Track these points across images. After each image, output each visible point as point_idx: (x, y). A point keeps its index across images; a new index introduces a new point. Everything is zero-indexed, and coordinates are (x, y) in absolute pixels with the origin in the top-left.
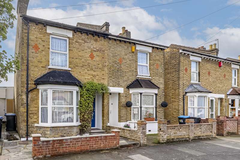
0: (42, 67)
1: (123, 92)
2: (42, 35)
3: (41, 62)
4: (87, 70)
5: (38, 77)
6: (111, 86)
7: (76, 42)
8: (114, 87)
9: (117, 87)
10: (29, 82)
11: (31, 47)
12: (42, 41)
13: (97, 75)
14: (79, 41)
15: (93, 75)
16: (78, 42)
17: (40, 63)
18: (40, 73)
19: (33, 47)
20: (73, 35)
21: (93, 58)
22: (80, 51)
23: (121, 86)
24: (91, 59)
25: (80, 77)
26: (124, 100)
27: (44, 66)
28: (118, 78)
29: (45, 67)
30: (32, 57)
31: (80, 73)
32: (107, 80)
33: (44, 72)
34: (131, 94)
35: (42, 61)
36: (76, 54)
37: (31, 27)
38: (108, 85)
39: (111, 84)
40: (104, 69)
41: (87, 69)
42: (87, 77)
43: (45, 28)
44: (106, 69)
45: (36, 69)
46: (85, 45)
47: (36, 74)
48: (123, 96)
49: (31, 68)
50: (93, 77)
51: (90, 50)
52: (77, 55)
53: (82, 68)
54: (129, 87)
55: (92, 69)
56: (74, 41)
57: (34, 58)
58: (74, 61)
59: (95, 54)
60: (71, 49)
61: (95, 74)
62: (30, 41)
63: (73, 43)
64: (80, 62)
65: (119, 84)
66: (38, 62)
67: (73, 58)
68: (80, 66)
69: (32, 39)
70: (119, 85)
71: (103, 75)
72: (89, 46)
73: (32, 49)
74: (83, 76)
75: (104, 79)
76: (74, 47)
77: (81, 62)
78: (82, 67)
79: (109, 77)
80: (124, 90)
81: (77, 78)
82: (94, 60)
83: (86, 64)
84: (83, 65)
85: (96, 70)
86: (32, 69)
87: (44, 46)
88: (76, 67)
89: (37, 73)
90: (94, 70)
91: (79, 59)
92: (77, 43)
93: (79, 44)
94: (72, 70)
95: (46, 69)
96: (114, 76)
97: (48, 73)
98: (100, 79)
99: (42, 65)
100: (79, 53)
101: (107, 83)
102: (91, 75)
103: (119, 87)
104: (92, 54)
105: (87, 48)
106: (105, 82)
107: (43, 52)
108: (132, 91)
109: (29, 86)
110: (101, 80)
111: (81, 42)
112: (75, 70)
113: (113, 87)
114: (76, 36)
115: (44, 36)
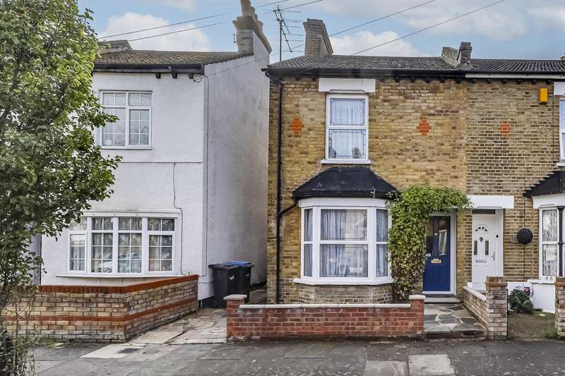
0: (309, 163)
1: (512, 207)
2: (309, 99)
3: (306, 153)
4: (411, 160)
5: (301, 184)
6: (476, 194)
7: (385, 101)
8: (487, 194)
9: (495, 194)
10: (283, 195)
11: (286, 126)
12: (309, 110)
13: (439, 170)
14: (392, 97)
15: (426, 171)
16: (388, 101)
17: (304, 156)
18: (304, 176)
19: (290, 126)
20: (378, 87)
21: (428, 132)
22: (393, 120)
23: (507, 192)
24: (420, 134)
25: (394, 177)
26: (515, 227)
27: (313, 160)
28: (497, 171)
29: (315, 163)
30: (289, 145)
31: (394, 167)
32: (464, 180)
33: (312, 172)
34: (538, 210)
35: (310, 149)
36: (384, 127)
37: (287, 86)
38: (469, 190)
39: (476, 189)
40: (457, 154)
41: (410, 158)
42: (411, 177)
43: (314, 83)
44: (462, 153)
45: (297, 168)
46: (406, 104)
47: (296, 179)
48: (514, 217)
49: (287, 167)
50: (428, 174)
51: (419, 115)
52: (386, 130)
53: (399, 157)
54: (530, 194)
55: (425, 157)
56: (379, 100)
57: (292, 146)
58: (380, 143)
59: (431, 121)
60: (374, 118)
61: (432, 168)
62: (284, 115)
63: (377, 105)
64: (394, 144)
65: (500, 187)
66: (302, 153)
67: (377, 138)
68: (394, 154)
69: (288, 109)
70: (500, 190)
71: (454, 167)
72: (417, 105)
73: (289, 130)
74: (401, 174)
75: (456, 177)
76: (380, 114)
77: (397, 144)
78: (399, 154)
79: (472, 171)
80: (515, 201)
81: (385, 179)
82: (430, 137)
83: (409, 147)
84: (402, 150)
85: (434, 158)
86: (288, 169)
87: (312, 120)
88: (385, 157)
89: (298, 175)
90: (429, 158)
91: (392, 137)
92: (386, 104)
93: (391, 105)
94: (375, 163)
95: (317, 167)
96: (486, 168)
97: (320, 174)
98: (445, 178)
99: (308, 160)
100: (391, 124)
101: (465, 187)
102: (421, 171)
103: (501, 194)
104: (425, 121)
105: (413, 111)
106: (461, 186)
107: (311, 132)
108: (539, 202)
109: (283, 202)
110: (449, 179)
111: (395, 100)
112: (381, 162)
113: (481, 194)
114: (383, 87)
115: (312, 100)
